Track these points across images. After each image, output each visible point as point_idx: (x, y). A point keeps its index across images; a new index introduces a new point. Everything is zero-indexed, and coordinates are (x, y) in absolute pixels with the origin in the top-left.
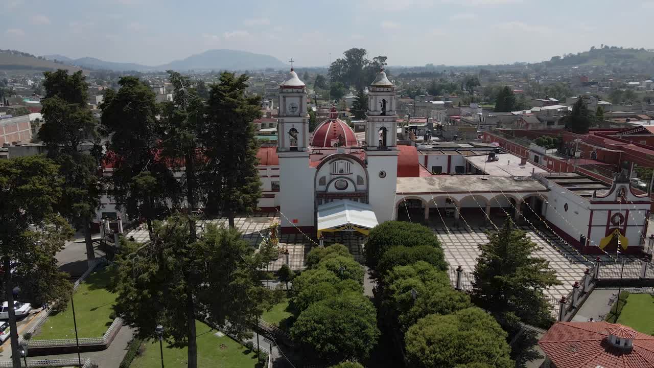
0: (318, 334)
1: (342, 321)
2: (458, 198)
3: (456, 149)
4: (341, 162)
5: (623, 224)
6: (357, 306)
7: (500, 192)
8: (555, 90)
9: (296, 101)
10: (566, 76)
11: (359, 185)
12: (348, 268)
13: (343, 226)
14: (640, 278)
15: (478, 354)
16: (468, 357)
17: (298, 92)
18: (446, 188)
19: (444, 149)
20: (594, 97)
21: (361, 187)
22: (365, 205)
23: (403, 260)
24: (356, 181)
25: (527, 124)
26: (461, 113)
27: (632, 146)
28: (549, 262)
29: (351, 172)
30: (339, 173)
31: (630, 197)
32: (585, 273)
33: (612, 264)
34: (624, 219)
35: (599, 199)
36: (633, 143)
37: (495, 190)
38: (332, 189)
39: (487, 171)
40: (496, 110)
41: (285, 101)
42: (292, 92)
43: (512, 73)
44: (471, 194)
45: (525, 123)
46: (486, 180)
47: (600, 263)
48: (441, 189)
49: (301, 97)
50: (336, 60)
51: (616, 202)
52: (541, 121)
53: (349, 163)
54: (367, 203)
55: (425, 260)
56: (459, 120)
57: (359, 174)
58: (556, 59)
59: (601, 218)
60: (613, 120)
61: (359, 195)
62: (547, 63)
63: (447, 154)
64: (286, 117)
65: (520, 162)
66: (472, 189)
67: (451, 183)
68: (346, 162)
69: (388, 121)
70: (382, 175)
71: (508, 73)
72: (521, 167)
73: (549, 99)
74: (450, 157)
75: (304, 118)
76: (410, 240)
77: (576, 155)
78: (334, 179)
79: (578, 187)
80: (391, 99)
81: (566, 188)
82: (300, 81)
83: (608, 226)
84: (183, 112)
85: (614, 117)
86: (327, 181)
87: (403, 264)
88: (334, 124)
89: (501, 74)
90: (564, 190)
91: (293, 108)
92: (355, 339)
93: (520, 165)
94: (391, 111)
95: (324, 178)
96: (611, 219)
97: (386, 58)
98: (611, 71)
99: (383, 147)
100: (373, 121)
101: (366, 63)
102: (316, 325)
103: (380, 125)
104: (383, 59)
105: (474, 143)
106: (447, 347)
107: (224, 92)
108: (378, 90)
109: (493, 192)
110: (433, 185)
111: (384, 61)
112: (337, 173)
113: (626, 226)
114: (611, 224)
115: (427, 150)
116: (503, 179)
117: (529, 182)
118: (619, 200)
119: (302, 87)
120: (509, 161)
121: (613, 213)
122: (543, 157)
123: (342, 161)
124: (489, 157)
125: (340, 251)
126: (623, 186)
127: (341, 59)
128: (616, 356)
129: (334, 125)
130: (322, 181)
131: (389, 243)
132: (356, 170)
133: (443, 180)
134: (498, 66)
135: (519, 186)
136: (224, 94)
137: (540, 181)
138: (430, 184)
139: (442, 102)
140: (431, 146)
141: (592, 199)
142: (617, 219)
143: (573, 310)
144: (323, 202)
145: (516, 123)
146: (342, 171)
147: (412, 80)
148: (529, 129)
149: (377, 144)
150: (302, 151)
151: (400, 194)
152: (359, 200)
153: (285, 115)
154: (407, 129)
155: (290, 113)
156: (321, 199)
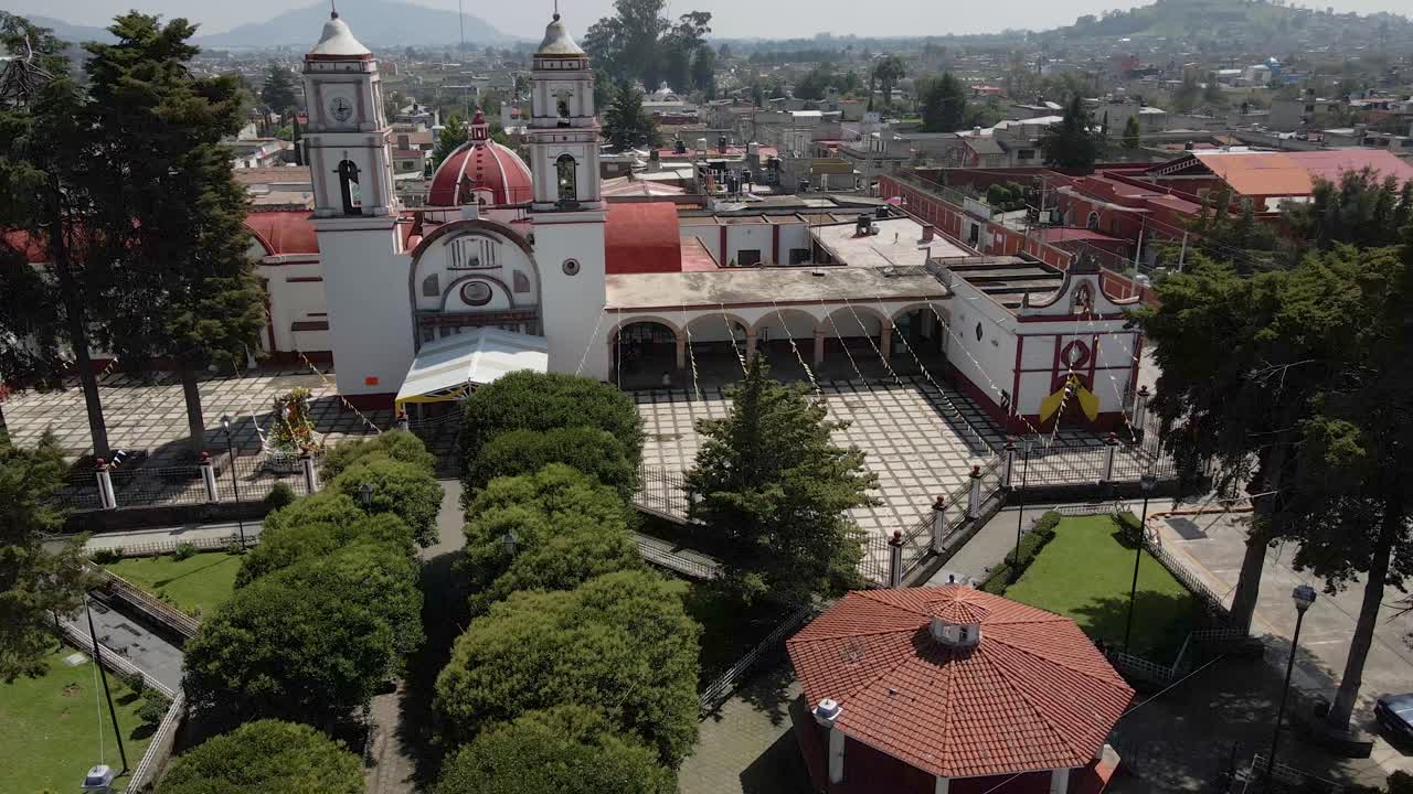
0: (232, 653)
1: (299, 618)
2: (751, 317)
3: (798, 211)
4: (473, 240)
5: (1087, 365)
6: (353, 578)
7: (843, 301)
8: (1065, 86)
9: (347, 94)
10: (1100, 58)
11: (520, 295)
12: (389, 486)
13: (454, 389)
14: (1101, 482)
15: (578, 684)
16: (553, 692)
17: (348, 71)
18: (725, 295)
19: (771, 212)
20: (1131, 98)
21: (523, 299)
22: (535, 340)
23: (514, 464)
24: (510, 282)
25: (977, 157)
26: (841, 134)
27: (1170, 200)
28: (865, 454)
29: (497, 262)
30: (468, 266)
31: (1101, 305)
32: (970, 476)
33: (1057, 453)
34: (1088, 354)
35: (1033, 312)
36: (1172, 193)
37: (830, 298)
38: (454, 303)
39: (843, 258)
40: (925, 129)
41: (318, 92)
42: (336, 72)
43: (988, 51)
44: (776, 308)
45: (972, 155)
46: (822, 275)
47: (1013, 453)
48: (710, 299)
49: (359, 83)
50: (597, 22)
51: (1071, 317)
52: (1006, 149)
53: (490, 241)
54: (542, 334)
55: (567, 462)
56: (834, 150)
57: (518, 268)
58: (1086, 21)
59: (1040, 353)
60: (1163, 148)
61: (520, 316)
62: (1068, 32)
63: (771, 221)
64: (325, 132)
65: (920, 237)
66: (784, 295)
67: (739, 285)
68: (484, 239)
69: (576, 142)
70: (571, 267)
71: (980, 53)
72: (921, 246)
73: (1045, 106)
74: (776, 228)
75: (371, 135)
76: (547, 416)
77: (1041, 220)
78: (459, 280)
79: (1010, 285)
80: (581, 89)
81: (979, 289)
82: (355, 42)
83: (1055, 370)
84: (17, 116)
85: (1166, 141)
86: (442, 285)
87: (513, 473)
88: (480, 152)
89: (968, 54)
90: (975, 295)
91: (340, 109)
92: (330, 661)
93: (920, 242)
94: (581, 116)
95: (434, 278)
96: (1061, 355)
97: (708, 16)
98: (1194, 48)
99: (568, 202)
100: (540, 142)
101: (666, 27)
102: (232, 630)
103: (556, 151)
104: (702, 18)
105: (839, 198)
106: (508, 672)
107: (122, 63)
108: (547, 65)
109: (827, 302)
110: (697, 289)
111: (705, 22)
112: (462, 267)
113: (1092, 369)
114: (1062, 365)
115: (731, 215)
116: (861, 272)
117: (916, 277)
118: (1079, 311)
119: (359, 58)
120: (897, 235)
121: (1066, 341)
122: (985, 225)
123: (475, 237)
124: (858, 228)
125: (396, 446)
126: (1085, 280)
127: (609, 19)
128: (936, 665)
129: (480, 155)
130: (431, 286)
131: (498, 425)
132: (509, 257)
133: (727, 276)
134: (966, 38)
135: (889, 288)
136: (122, 69)
137: (939, 277)
138: (692, 288)
139: (817, 113)
140: (744, 206)
141: (1020, 311)
142: (1074, 354)
143: (931, 561)
144: (437, 334)
145: (955, 156)
146: (474, 261)
147: (776, 68)
148: (979, 167)
149: (553, 194)
150: (373, 216)
151: (614, 311)
152: (522, 327)
153: (322, 127)
154: (701, 169)
155: (334, 123)
156: (432, 329)
